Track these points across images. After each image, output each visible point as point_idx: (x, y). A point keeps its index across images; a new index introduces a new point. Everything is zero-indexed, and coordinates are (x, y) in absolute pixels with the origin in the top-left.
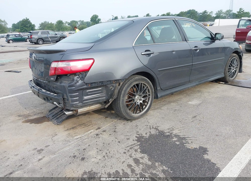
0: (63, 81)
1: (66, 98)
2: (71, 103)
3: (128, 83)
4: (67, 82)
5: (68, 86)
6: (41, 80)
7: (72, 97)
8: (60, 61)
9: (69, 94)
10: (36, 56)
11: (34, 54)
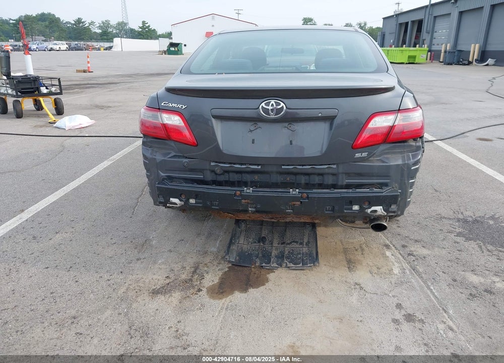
0: (386, 156)
5: (412, 164)
8: (399, 110)
9: (409, 180)
10: (288, 107)
11: (275, 102)
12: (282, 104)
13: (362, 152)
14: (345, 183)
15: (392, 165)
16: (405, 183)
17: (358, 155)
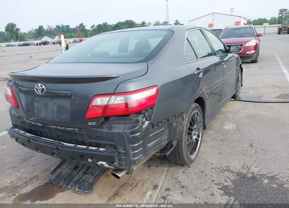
0: (113, 125)
1: (122, 152)
2: (132, 159)
3: (188, 115)
4: (123, 126)
5: (130, 133)
6: (59, 128)
7: (134, 149)
8: (114, 93)
9: (129, 145)
10: (47, 88)
11: (41, 85)
12: (44, 86)
13: (92, 122)
14: (89, 142)
15: (114, 132)
16: (127, 146)
17: (90, 124)
